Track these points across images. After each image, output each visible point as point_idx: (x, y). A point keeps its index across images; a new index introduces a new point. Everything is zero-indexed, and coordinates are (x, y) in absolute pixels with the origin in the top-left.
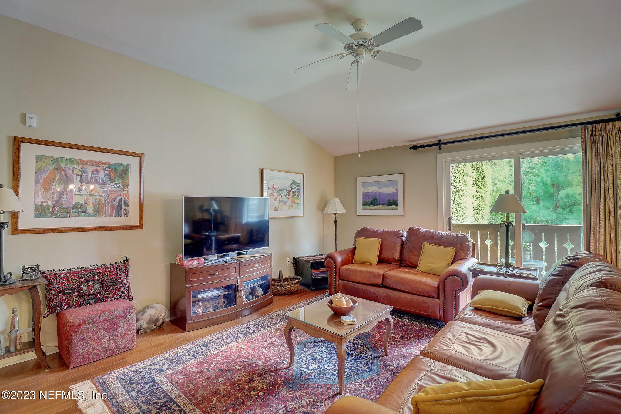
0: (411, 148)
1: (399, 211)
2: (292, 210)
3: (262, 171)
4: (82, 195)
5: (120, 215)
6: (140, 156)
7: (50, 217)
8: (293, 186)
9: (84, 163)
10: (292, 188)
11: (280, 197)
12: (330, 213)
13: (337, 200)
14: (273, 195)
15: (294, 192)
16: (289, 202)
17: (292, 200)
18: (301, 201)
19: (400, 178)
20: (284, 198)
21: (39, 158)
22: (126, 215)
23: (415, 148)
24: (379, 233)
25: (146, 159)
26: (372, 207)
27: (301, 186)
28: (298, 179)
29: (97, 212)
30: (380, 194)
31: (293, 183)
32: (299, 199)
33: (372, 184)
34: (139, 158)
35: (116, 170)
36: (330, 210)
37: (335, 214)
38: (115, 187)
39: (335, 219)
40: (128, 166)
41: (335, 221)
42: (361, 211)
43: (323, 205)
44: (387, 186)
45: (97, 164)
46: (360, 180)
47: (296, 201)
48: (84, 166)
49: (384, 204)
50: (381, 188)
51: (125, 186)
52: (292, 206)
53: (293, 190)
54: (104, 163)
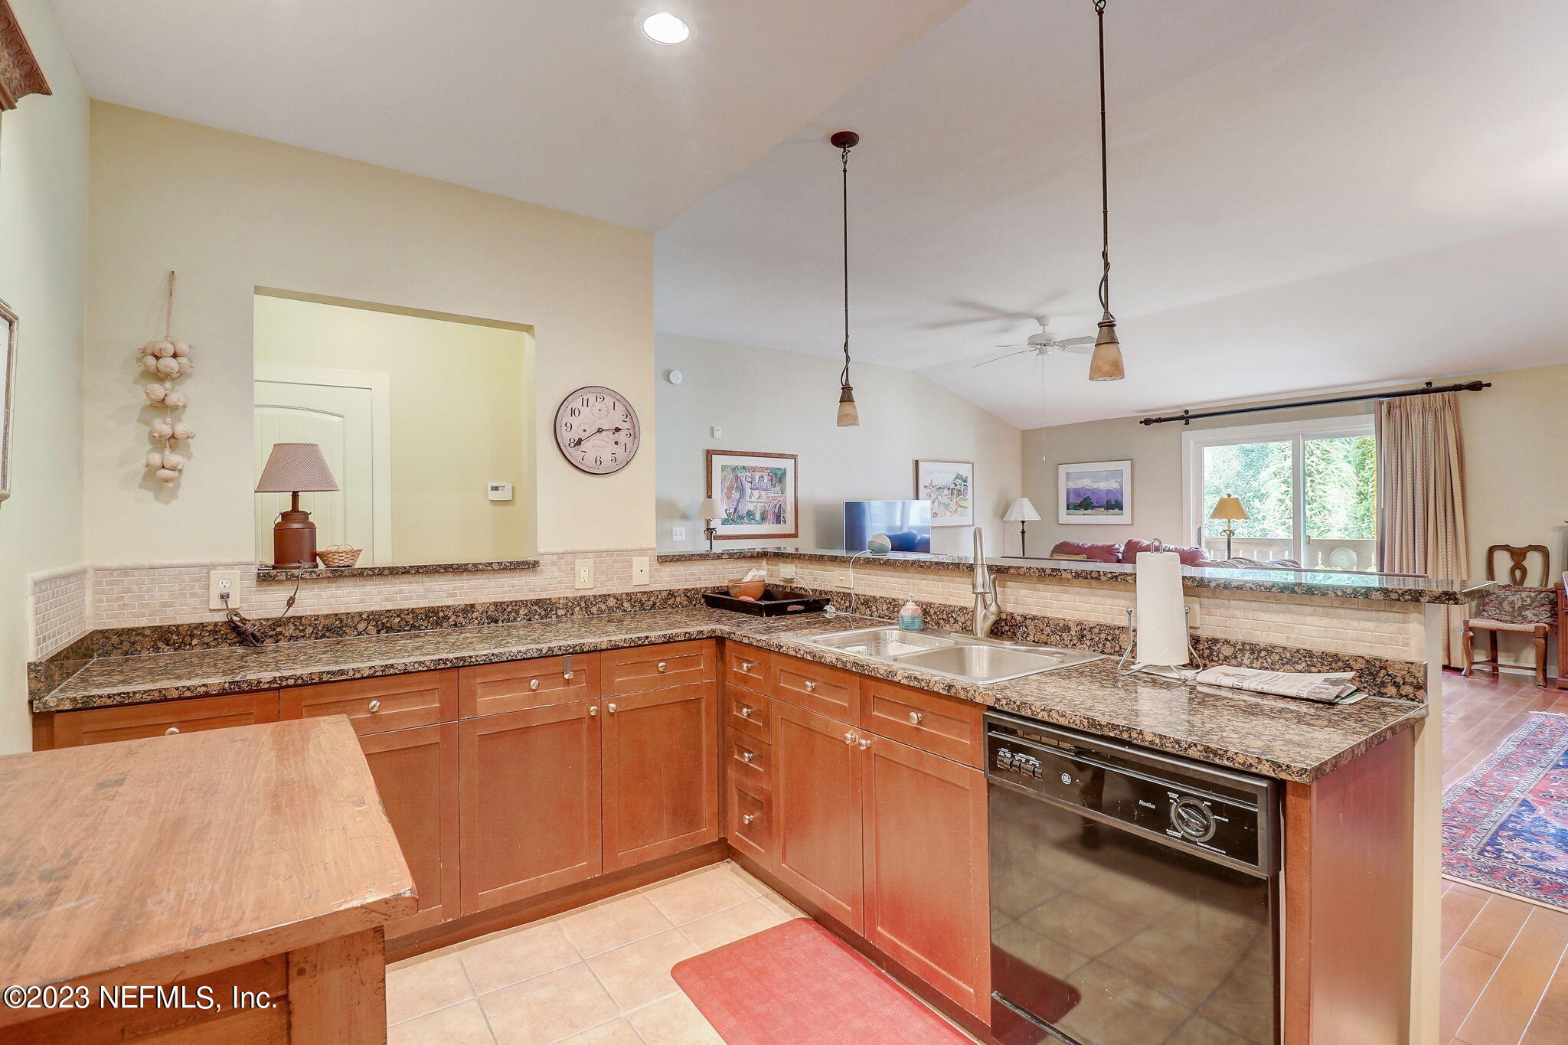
0: (1141, 422)
1: (1125, 517)
2: (956, 516)
3: (917, 462)
4: (752, 502)
5: (780, 523)
6: (794, 457)
7: (731, 524)
8: (958, 481)
9: (754, 469)
10: (956, 485)
11: (939, 498)
12: (1016, 522)
13: (1026, 501)
14: (930, 496)
15: (960, 491)
16: (953, 504)
17: (956, 501)
18: (969, 504)
19: (1125, 466)
20: (945, 500)
21: (724, 468)
22: (785, 522)
23: (1147, 422)
24: (1086, 549)
25: (799, 460)
26: (1082, 511)
27: (970, 480)
28: (965, 470)
29: (764, 518)
30: (1094, 491)
31: (958, 477)
32: (966, 500)
33: (1081, 475)
34: (793, 460)
35: (776, 474)
36: (1015, 515)
37: (1023, 522)
38: (774, 492)
39: (1023, 530)
40: (785, 469)
41: (1023, 532)
42: (1064, 516)
43: (1002, 510)
44: (1107, 479)
45: (762, 469)
46: (1063, 470)
47: (962, 503)
48: (753, 473)
49: (1101, 507)
50: (1097, 482)
51: (783, 492)
52: (956, 510)
53: (958, 487)
54: (767, 469)
